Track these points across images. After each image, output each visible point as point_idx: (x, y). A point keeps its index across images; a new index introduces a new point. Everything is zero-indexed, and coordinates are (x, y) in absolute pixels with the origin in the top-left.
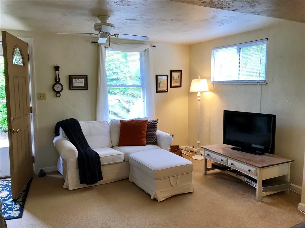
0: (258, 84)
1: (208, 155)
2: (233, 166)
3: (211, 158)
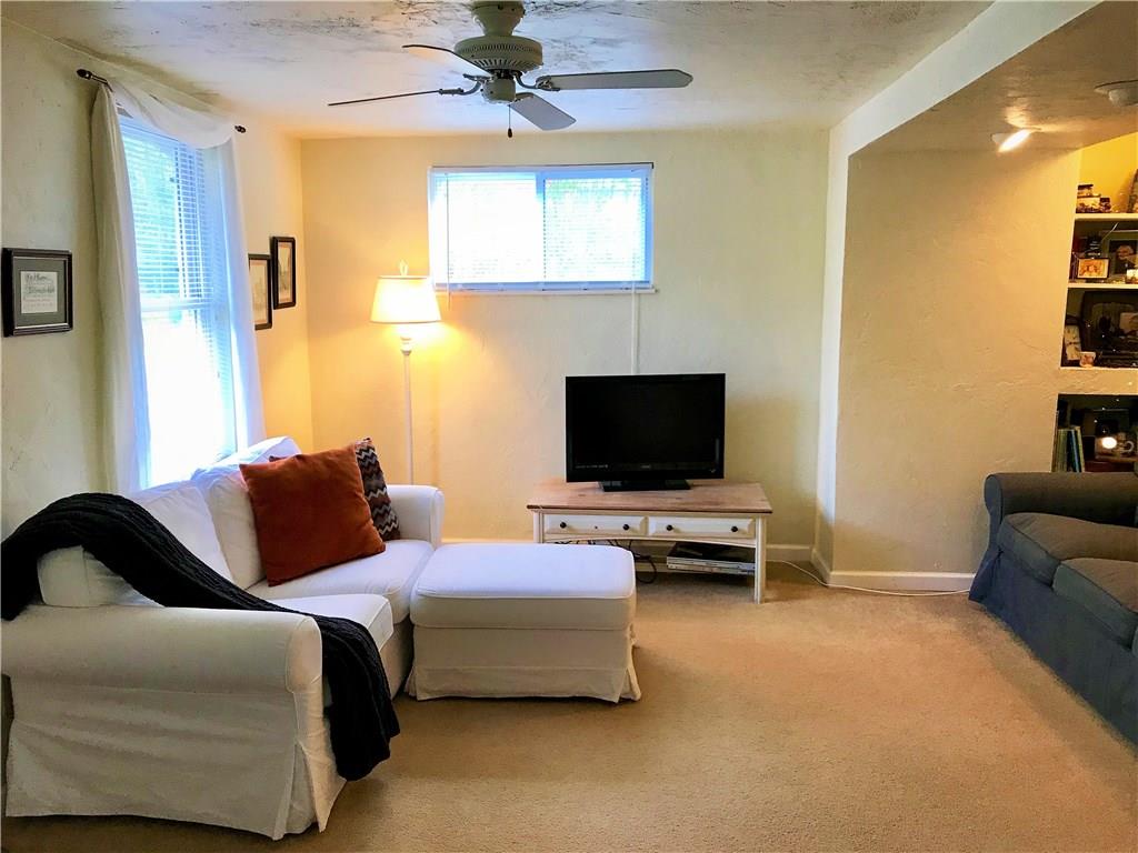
0: (630, 294)
1: (563, 525)
2: (672, 533)
3: (573, 531)
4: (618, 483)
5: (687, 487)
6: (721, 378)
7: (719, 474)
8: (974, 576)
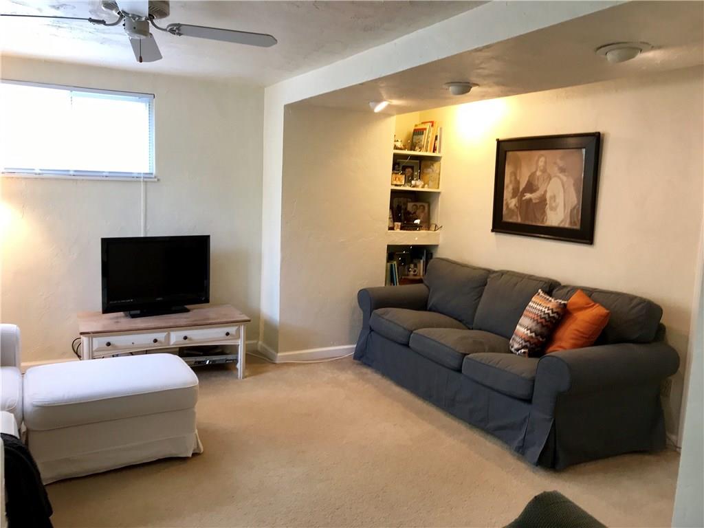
1: (109, 344)
2: (187, 341)
3: (116, 348)
4: (138, 312)
5: (188, 311)
6: (208, 237)
7: (207, 301)
8: (355, 346)
